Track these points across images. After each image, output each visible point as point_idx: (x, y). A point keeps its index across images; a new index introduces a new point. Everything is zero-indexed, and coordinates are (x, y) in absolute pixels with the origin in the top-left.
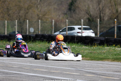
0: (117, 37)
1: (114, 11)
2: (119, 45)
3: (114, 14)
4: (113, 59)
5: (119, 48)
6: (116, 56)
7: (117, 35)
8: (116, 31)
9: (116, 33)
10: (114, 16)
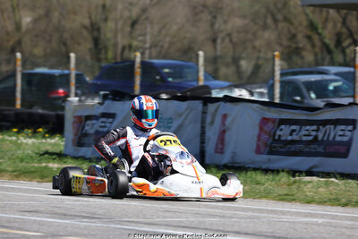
0: (22, 105)
1: (10, 27)
2: (28, 129)
3: (8, 33)
4: (14, 172)
5: (30, 138)
6: (23, 164)
7: (23, 100)
8: (19, 89)
9: (18, 95)
10: (8, 41)
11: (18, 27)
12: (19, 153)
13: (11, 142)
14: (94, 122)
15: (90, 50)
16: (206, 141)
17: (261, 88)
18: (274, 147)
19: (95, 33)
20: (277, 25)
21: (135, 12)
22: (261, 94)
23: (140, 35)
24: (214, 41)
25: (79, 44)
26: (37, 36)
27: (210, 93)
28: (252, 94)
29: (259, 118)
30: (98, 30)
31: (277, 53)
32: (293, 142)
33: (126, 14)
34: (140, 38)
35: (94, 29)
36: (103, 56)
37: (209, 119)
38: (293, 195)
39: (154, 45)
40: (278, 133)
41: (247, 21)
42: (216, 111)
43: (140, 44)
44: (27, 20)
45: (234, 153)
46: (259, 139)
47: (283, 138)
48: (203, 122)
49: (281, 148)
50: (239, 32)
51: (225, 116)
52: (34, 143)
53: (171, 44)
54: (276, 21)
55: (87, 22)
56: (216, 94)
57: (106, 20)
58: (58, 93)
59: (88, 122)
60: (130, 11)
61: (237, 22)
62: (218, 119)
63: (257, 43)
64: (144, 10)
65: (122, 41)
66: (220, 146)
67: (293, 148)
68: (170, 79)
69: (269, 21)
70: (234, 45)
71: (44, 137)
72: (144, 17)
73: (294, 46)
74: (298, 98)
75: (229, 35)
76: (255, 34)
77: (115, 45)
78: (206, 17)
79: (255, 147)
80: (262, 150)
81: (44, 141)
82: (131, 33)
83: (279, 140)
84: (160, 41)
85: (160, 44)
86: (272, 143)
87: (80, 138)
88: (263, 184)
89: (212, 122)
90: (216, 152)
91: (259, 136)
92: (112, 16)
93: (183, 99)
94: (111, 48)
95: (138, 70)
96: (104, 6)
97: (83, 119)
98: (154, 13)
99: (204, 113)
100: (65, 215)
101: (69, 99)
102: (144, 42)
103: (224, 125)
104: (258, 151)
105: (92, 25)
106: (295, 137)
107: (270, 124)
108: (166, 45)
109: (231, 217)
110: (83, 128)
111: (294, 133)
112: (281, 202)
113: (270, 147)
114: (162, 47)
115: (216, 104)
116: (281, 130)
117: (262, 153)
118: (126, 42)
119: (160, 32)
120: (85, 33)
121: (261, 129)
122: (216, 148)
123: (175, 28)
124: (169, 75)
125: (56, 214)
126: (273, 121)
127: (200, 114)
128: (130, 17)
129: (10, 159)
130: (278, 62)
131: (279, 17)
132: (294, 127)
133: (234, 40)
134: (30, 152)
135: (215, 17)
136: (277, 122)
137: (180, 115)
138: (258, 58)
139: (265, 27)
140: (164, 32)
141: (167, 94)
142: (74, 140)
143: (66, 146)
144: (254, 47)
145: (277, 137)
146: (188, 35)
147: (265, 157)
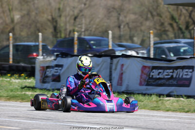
11: (12, 21)
12: (11, 87)
13: (7, 81)
14: (51, 69)
15: (52, 33)
16: (112, 79)
17: (143, 50)
18: (150, 82)
19: (55, 24)
20: (153, 18)
21: (76, 12)
22: (143, 53)
23: (79, 24)
24: (119, 27)
25: (46, 29)
26: (23, 25)
27: (115, 53)
28: (138, 53)
29: (141, 66)
30: (56, 22)
31: (151, 31)
32: (160, 79)
33: (71, 13)
34: (79, 26)
35: (54, 21)
36: (59, 35)
37: (114, 67)
38: (159, 107)
39: (86, 30)
40: (152, 74)
41: (137, 16)
42: (118, 62)
43: (79, 30)
44: (17, 17)
45: (128, 85)
46: (141, 78)
47: (154, 77)
48: (111, 68)
49: (154, 82)
50: (133, 22)
51: (122, 65)
52: (19, 82)
53: (96, 29)
54: (153, 16)
55: (50, 18)
56: (118, 53)
57: (60, 16)
58: (33, 55)
59: (48, 70)
60: (73, 11)
61: (132, 17)
62: (119, 67)
63: (143, 28)
64: (81, 11)
65: (69, 28)
66: (120, 82)
67: (160, 82)
68: (94, 47)
69: (149, 15)
70: (130, 29)
71: (25, 79)
72: (81, 14)
73: (163, 29)
74: (164, 56)
75: (128, 24)
76: (141, 23)
77: (66, 30)
78: (115, 14)
79: (139, 82)
80: (143, 83)
81: (25, 81)
82: (74, 23)
83: (152, 78)
84: (90, 27)
85: (90, 29)
86: (148, 80)
87: (44, 79)
88: (143, 101)
89: (116, 69)
90: (118, 85)
91: (141, 76)
92: (63, 14)
93: (100, 56)
94: (63, 32)
95: (76, 42)
96: (59, 9)
97: (45, 68)
98: (87, 12)
99: (111, 64)
100: (33, 118)
101: (38, 57)
102: (81, 28)
103: (122, 70)
104: (141, 84)
105: (53, 19)
106: (161, 76)
107: (147, 69)
108: (93, 30)
109: (125, 119)
110: (45, 73)
111: (160, 74)
112: (152, 111)
113: (147, 81)
114: (91, 31)
115: (118, 59)
116: (153, 72)
117: (143, 85)
118: (71, 28)
119: (90, 22)
120: (49, 24)
121: (142, 72)
122: (118, 83)
123: (98, 20)
124: (94, 45)
125: (28, 118)
126: (149, 67)
127: (109, 64)
128: (74, 15)
129: (5, 90)
130: (152, 36)
131: (155, 13)
132: (160, 71)
133: (130, 26)
134: (17, 87)
135: (119, 14)
136: (151, 68)
137: (98, 65)
138: (144, 36)
139: (147, 19)
140: (92, 22)
141: (91, 54)
142: (40, 80)
143: (36, 83)
144: (141, 30)
145: (151, 76)
146: (105, 24)
147: (144, 87)
